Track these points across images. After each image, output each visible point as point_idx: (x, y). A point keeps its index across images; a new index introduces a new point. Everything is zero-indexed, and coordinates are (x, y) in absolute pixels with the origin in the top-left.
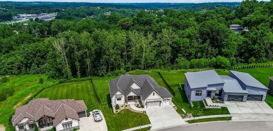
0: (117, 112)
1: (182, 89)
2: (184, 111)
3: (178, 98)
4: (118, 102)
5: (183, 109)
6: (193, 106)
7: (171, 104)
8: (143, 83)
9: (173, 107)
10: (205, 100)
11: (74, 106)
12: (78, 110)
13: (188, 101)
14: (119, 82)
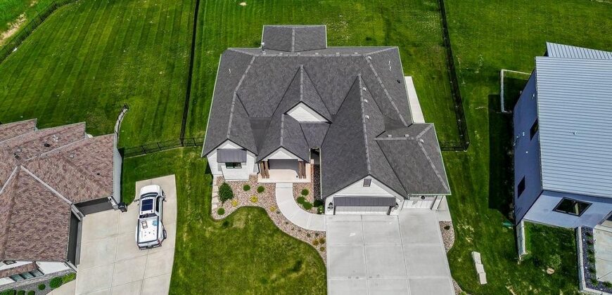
0: (221, 212)
1: (503, 110)
2: (480, 268)
3: (477, 167)
4: (231, 175)
5: (477, 256)
6: (524, 252)
7: (435, 207)
8: (342, 97)
9: (441, 223)
10: (588, 233)
11: (64, 178)
12: (76, 194)
13: (510, 199)
14: (244, 84)
